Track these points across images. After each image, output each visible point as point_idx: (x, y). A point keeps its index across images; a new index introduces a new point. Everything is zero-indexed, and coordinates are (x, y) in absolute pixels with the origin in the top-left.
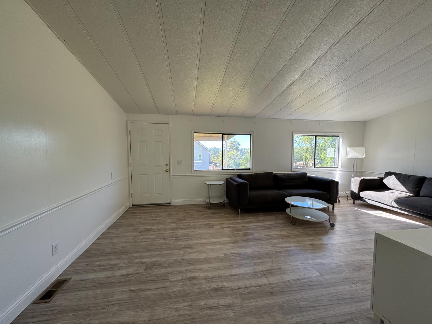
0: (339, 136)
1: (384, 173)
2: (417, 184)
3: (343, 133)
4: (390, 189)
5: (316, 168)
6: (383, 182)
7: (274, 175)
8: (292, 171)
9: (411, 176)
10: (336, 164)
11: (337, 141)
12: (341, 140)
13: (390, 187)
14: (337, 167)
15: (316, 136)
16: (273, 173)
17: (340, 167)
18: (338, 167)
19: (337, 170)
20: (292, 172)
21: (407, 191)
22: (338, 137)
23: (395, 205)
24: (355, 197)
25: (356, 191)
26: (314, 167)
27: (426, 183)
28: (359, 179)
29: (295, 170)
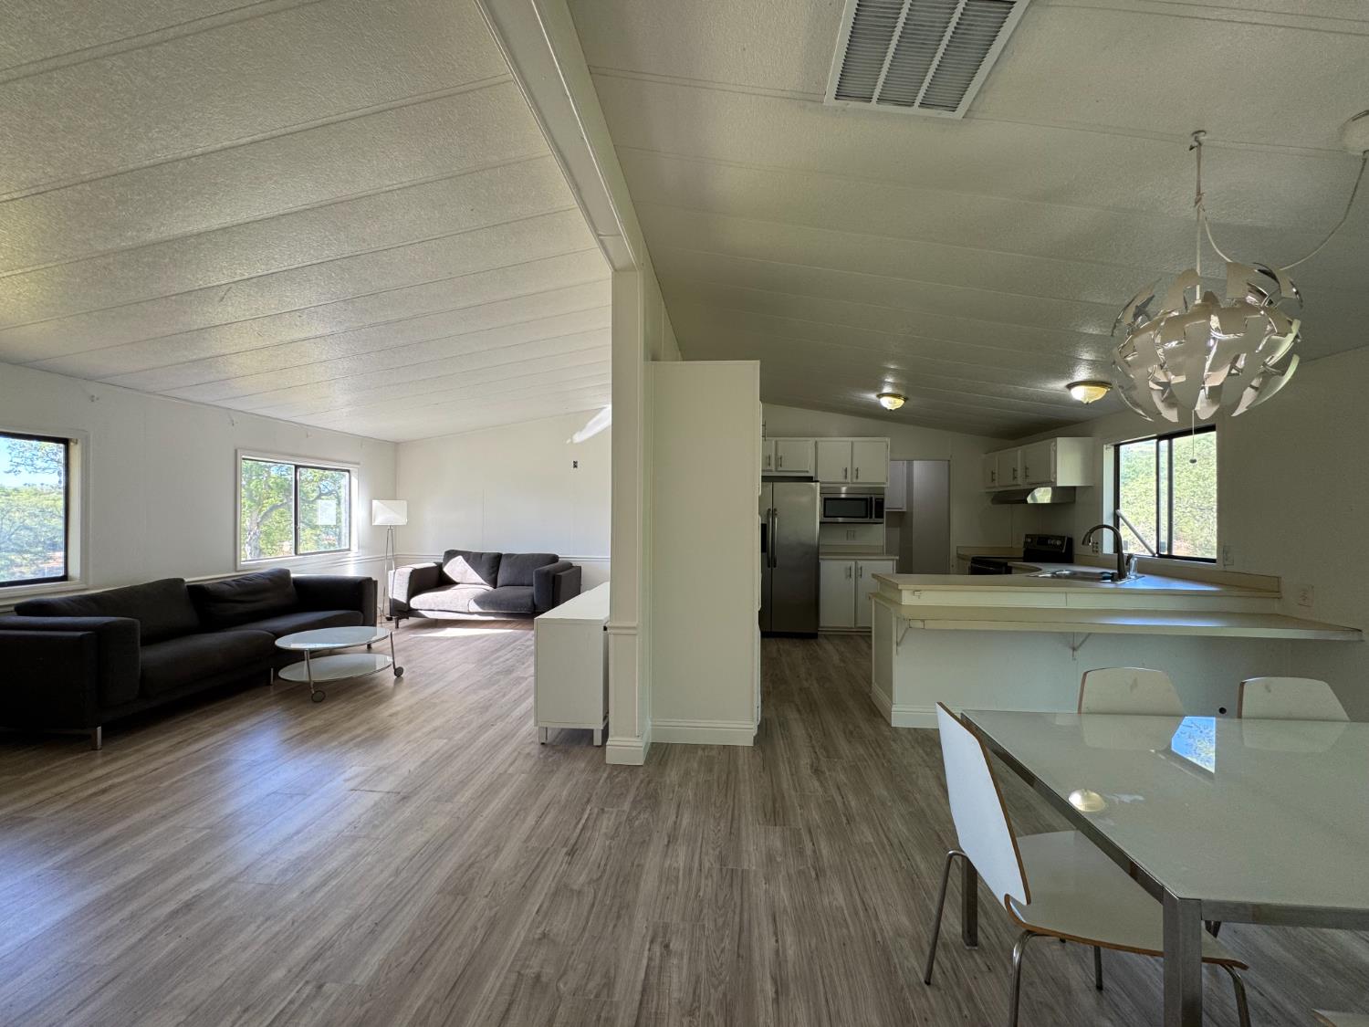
0: (348, 471)
1: (443, 554)
2: (493, 567)
3: (358, 464)
4: (456, 583)
5: (301, 555)
6: (445, 574)
7: (188, 586)
8: (239, 568)
9: (482, 554)
10: (345, 539)
11: (344, 481)
12: (355, 482)
13: (457, 581)
14: (347, 547)
15: (297, 467)
16: (186, 580)
17: (354, 548)
18: (349, 550)
19: (349, 555)
20: (236, 571)
21: (484, 582)
22: (347, 474)
23: (476, 608)
24: (401, 611)
25: (403, 599)
26: (296, 553)
27: (503, 562)
28: (407, 570)
29: (245, 565)
